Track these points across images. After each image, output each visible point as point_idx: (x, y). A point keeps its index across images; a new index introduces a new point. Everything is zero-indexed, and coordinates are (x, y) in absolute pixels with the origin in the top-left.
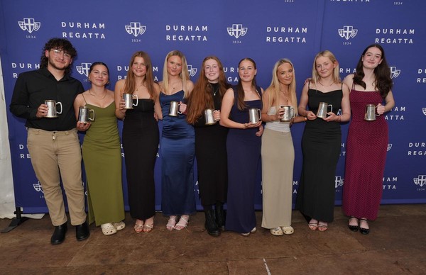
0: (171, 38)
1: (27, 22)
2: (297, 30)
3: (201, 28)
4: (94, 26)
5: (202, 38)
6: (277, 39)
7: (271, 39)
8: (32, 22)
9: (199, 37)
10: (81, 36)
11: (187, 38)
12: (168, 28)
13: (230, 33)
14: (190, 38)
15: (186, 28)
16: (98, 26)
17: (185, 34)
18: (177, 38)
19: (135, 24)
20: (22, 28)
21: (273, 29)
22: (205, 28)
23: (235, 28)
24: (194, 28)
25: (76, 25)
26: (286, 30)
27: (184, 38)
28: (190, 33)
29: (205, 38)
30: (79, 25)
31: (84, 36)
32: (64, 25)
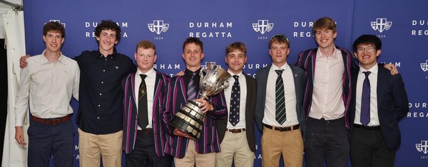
0: (195, 35)
3: (225, 25)
5: (226, 35)
6: (305, 34)
7: (299, 35)
9: (223, 33)
11: (211, 35)
12: (191, 25)
13: (255, 29)
14: (214, 35)
15: (210, 25)
17: (208, 31)
18: (201, 35)
19: (158, 21)
21: (300, 25)
22: (229, 25)
23: (261, 24)
24: (218, 25)
27: (208, 35)
28: (214, 30)
29: (229, 35)
32: (88, 25)
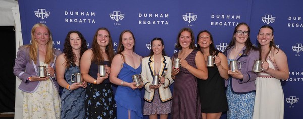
0: (143, 22)
1: (40, 11)
2: (233, 17)
3: (164, 15)
4: (88, 14)
5: (164, 23)
6: (218, 24)
7: (214, 24)
8: (44, 11)
9: (162, 21)
10: (78, 21)
11: (154, 22)
12: (140, 15)
13: (185, 19)
14: (156, 22)
15: (153, 15)
16: (90, 14)
18: (147, 22)
19: (117, 12)
20: (37, 15)
22: (167, 16)
23: (188, 15)
24: (159, 15)
25: (74, 13)
26: (225, 17)
27: (152, 22)
28: (156, 19)
29: (167, 23)
30: (77, 13)
31: (81, 21)
32: (66, 13)
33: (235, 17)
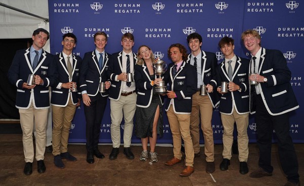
0: (149, 36)
1: (66, 29)
2: (227, 30)
3: (167, 30)
4: (103, 30)
5: (167, 36)
6: (214, 36)
7: (210, 36)
8: (69, 29)
9: (166, 35)
11: (158, 36)
12: (147, 30)
13: (185, 33)
14: (160, 36)
16: (105, 30)
17: (157, 33)
18: (152, 36)
19: (127, 28)
20: (63, 32)
21: (211, 30)
22: (169, 30)
23: (188, 29)
24: (163, 30)
25: (93, 30)
26: (220, 30)
28: (160, 33)
29: (169, 36)
30: (95, 30)
32: (86, 30)
33: (229, 30)
